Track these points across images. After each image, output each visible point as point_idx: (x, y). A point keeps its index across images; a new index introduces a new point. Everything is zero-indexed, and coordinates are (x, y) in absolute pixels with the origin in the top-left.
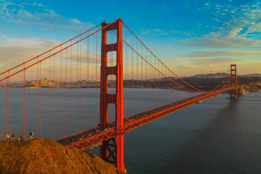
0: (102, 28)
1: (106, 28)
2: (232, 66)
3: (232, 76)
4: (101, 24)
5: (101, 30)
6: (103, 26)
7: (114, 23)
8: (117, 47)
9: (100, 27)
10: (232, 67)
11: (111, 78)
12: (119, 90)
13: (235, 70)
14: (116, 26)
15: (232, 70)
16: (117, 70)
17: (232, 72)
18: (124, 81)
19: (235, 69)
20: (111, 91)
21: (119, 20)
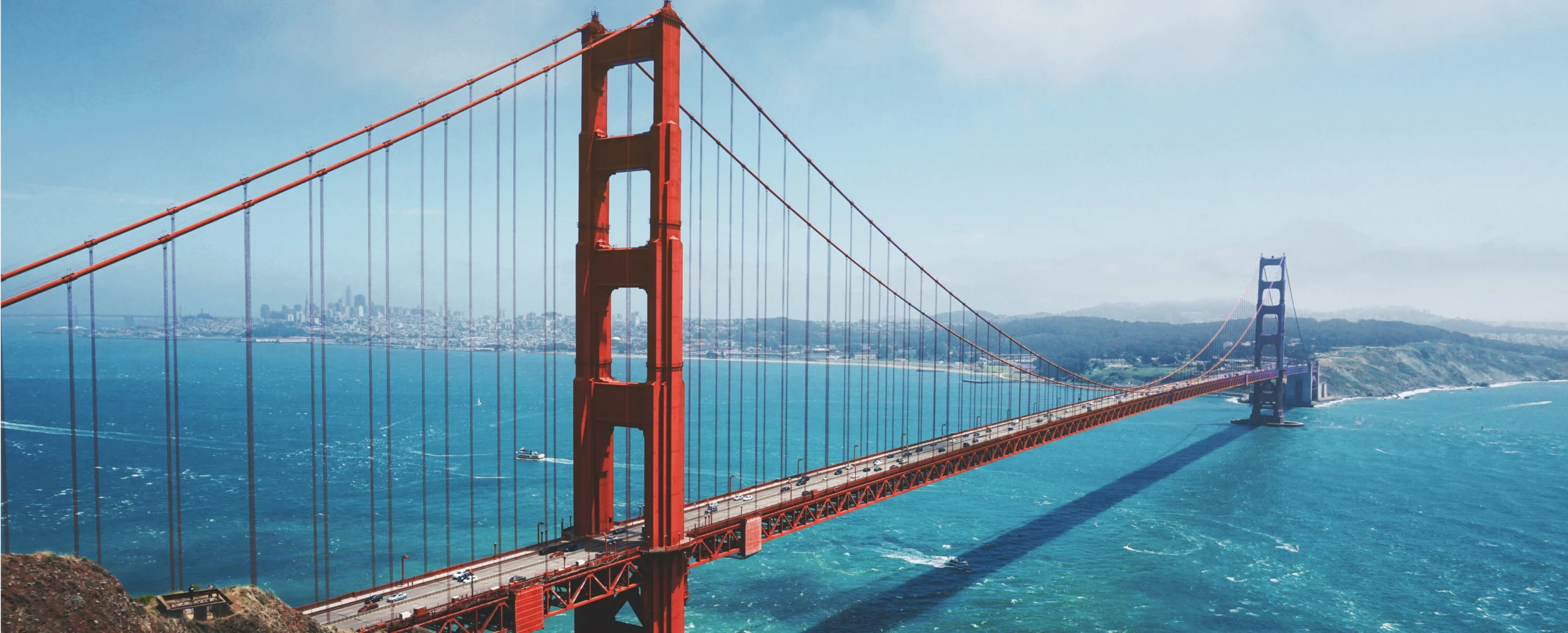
0: (583, 47)
2: (1264, 262)
3: (1266, 316)
4: (579, 30)
5: (580, 57)
6: (585, 42)
10: (1268, 268)
12: (659, 365)
13: (1280, 285)
14: (650, 43)
15: (1263, 285)
17: (1266, 292)
19: (1279, 279)
21: (666, 16)
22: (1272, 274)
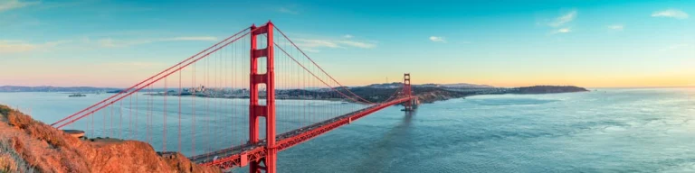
0: (251, 32)
1: (255, 32)
2: (405, 75)
4: (250, 27)
5: (249, 33)
6: (252, 30)
7: (262, 27)
8: (267, 53)
9: (249, 30)
11: (261, 87)
12: (270, 102)
13: (409, 80)
14: (266, 29)
16: (268, 78)
17: (406, 81)
18: (277, 91)
20: (262, 102)
21: (269, 24)
22: (407, 77)
